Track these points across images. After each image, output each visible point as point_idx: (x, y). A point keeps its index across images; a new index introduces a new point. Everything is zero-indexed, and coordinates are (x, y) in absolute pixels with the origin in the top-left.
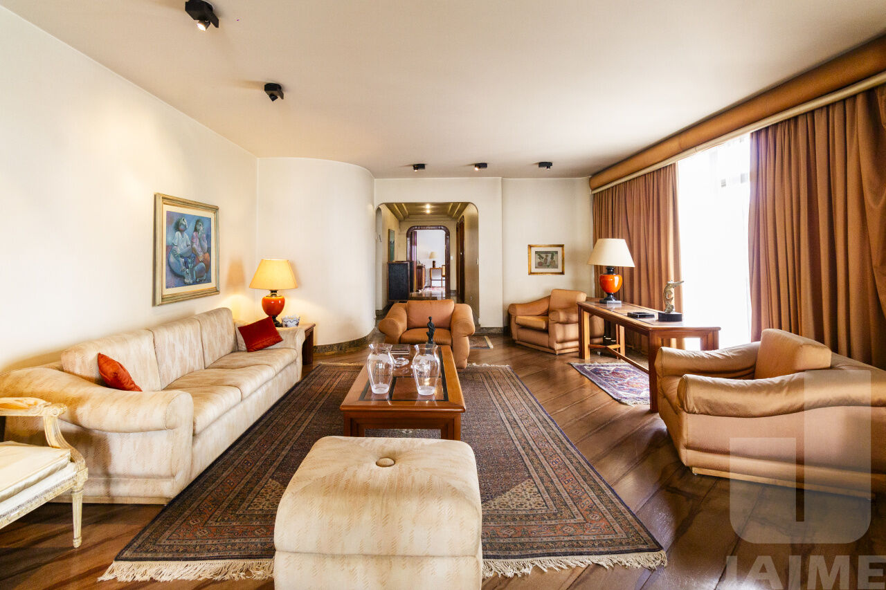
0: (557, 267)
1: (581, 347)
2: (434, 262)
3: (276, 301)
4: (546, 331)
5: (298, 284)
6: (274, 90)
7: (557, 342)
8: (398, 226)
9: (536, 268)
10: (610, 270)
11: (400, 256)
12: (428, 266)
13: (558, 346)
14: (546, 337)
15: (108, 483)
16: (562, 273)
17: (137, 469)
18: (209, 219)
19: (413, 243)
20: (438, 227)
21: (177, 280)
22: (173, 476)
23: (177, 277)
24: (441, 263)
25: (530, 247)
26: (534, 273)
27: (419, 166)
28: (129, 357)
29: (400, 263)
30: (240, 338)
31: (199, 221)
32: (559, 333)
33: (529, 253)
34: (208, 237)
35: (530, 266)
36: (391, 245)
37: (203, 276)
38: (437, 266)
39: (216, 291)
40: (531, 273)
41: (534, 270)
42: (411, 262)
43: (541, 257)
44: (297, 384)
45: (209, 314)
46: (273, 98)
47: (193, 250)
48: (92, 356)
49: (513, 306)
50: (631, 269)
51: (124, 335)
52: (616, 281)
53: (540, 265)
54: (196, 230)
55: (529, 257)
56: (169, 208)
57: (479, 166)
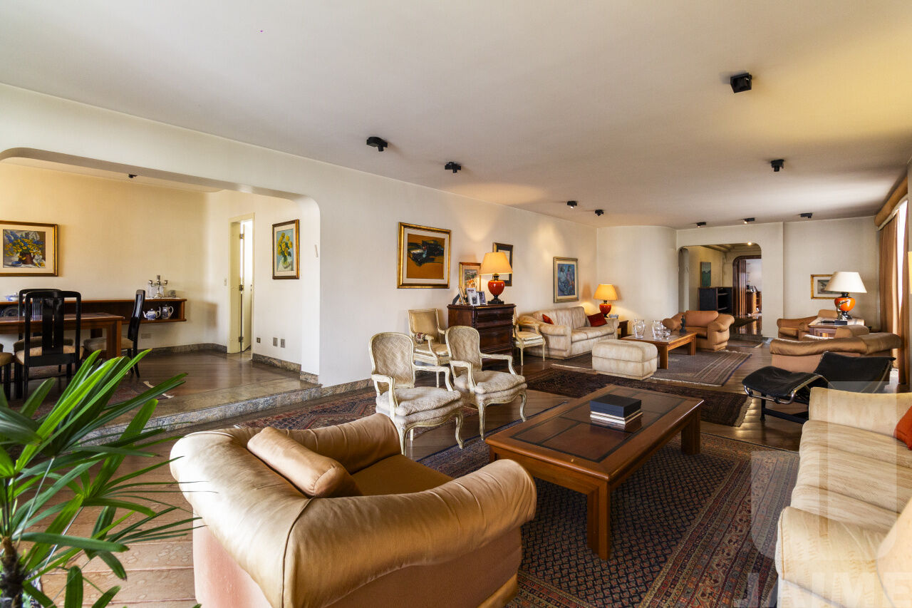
3: (607, 306)
5: (619, 297)
6: (599, 212)
8: (722, 257)
9: (819, 293)
10: (845, 295)
11: (726, 282)
15: (548, 351)
17: (556, 347)
18: (574, 265)
19: (741, 270)
21: (562, 293)
22: (566, 350)
23: (562, 292)
25: (813, 276)
26: (816, 298)
27: (702, 224)
28: (552, 316)
30: (588, 321)
31: (569, 266)
33: (812, 281)
34: (574, 274)
35: (812, 291)
36: (704, 274)
37: (572, 292)
39: (577, 299)
40: (813, 298)
41: (816, 295)
42: (738, 289)
43: (823, 285)
45: (575, 308)
46: (599, 215)
47: (567, 280)
48: (541, 315)
49: (779, 321)
51: (548, 311)
53: (820, 291)
54: (568, 271)
55: (812, 284)
56: (558, 262)
57: (748, 220)
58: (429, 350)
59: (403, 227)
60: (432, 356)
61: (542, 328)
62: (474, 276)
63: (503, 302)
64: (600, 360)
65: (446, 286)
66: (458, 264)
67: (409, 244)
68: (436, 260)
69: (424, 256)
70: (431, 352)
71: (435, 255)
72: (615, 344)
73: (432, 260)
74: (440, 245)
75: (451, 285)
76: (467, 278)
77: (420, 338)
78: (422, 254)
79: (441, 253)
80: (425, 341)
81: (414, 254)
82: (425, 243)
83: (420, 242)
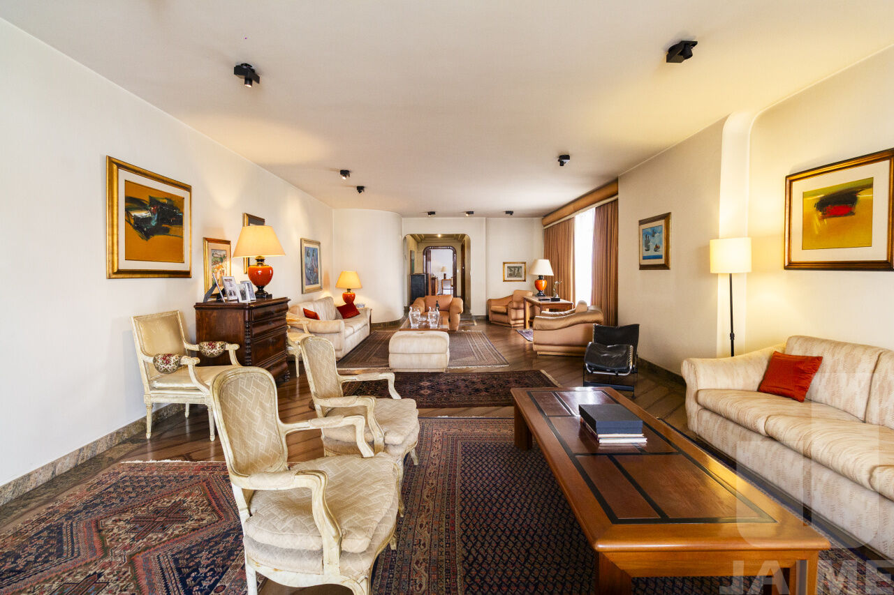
0: (521, 277)
1: (525, 323)
2: (445, 275)
3: (350, 295)
4: (506, 314)
6: (360, 189)
7: (513, 320)
8: (416, 247)
9: (508, 277)
10: (540, 277)
11: (418, 270)
12: (441, 278)
13: (512, 322)
14: (506, 317)
16: (525, 281)
18: (317, 249)
19: (428, 259)
20: (448, 247)
21: (308, 282)
23: (308, 280)
24: (450, 276)
25: (504, 263)
26: (506, 281)
27: (431, 213)
28: (314, 308)
29: (419, 275)
30: (338, 312)
31: (314, 250)
32: (513, 314)
33: (504, 267)
34: (317, 259)
35: (504, 276)
36: (412, 261)
37: (316, 282)
38: (447, 278)
39: (320, 289)
40: (504, 281)
41: (506, 279)
42: (427, 275)
43: (511, 270)
44: (367, 337)
46: (359, 192)
47: (312, 266)
49: (490, 300)
50: (552, 277)
51: (306, 303)
52: (543, 283)
53: (510, 275)
54: (313, 255)
55: (504, 270)
56: (305, 245)
57: (469, 213)
58: (191, 381)
59: (115, 167)
60: (198, 390)
61: (310, 325)
62: (222, 259)
63: (271, 295)
64: (399, 356)
65: (186, 274)
66: (202, 240)
67: (129, 200)
68: (171, 232)
69: (153, 223)
70: (195, 384)
71: (170, 224)
72: (415, 337)
73: (166, 231)
74: (176, 208)
75: (193, 274)
76: (215, 263)
77: (168, 362)
78: (150, 219)
79: (179, 221)
80: (180, 366)
81: (136, 219)
82: (153, 202)
83: (146, 198)
